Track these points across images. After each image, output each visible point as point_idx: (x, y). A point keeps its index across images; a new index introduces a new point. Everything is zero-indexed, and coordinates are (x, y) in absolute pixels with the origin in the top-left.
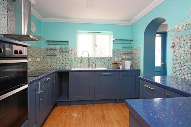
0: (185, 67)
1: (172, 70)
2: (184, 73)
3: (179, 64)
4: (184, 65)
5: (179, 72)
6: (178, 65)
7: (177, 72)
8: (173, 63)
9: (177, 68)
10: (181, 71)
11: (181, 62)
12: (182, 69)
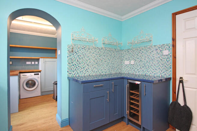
0: (79, 68)
1: (68, 71)
2: (79, 72)
3: (75, 65)
4: (79, 67)
5: (74, 72)
6: (73, 67)
7: (72, 72)
8: (69, 66)
9: (72, 69)
10: (76, 71)
11: (76, 64)
12: (77, 69)
